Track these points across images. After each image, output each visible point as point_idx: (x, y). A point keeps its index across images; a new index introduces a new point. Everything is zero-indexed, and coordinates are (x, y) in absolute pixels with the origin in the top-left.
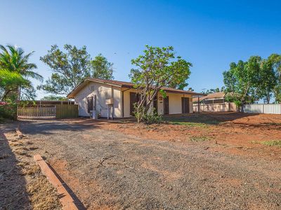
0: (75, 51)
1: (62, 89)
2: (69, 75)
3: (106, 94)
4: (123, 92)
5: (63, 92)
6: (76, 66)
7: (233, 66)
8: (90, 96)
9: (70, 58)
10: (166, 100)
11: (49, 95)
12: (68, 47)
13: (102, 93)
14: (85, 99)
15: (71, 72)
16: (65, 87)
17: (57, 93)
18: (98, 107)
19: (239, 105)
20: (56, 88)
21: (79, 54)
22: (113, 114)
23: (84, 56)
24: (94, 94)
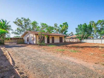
0: (25, 20)
1: (21, 33)
2: (23, 28)
3: (32, 36)
4: (36, 36)
5: (21, 34)
6: (26, 25)
7: (79, 26)
8: (27, 37)
9: (23, 22)
10: (53, 38)
11: (16, 35)
12: (22, 18)
13: (31, 36)
14: (26, 38)
15: (24, 27)
16: (22, 33)
17: (19, 35)
18: (30, 40)
19: (80, 40)
20: (19, 33)
21: (27, 21)
22: (34, 43)
23: (28, 21)
24: (28, 36)
